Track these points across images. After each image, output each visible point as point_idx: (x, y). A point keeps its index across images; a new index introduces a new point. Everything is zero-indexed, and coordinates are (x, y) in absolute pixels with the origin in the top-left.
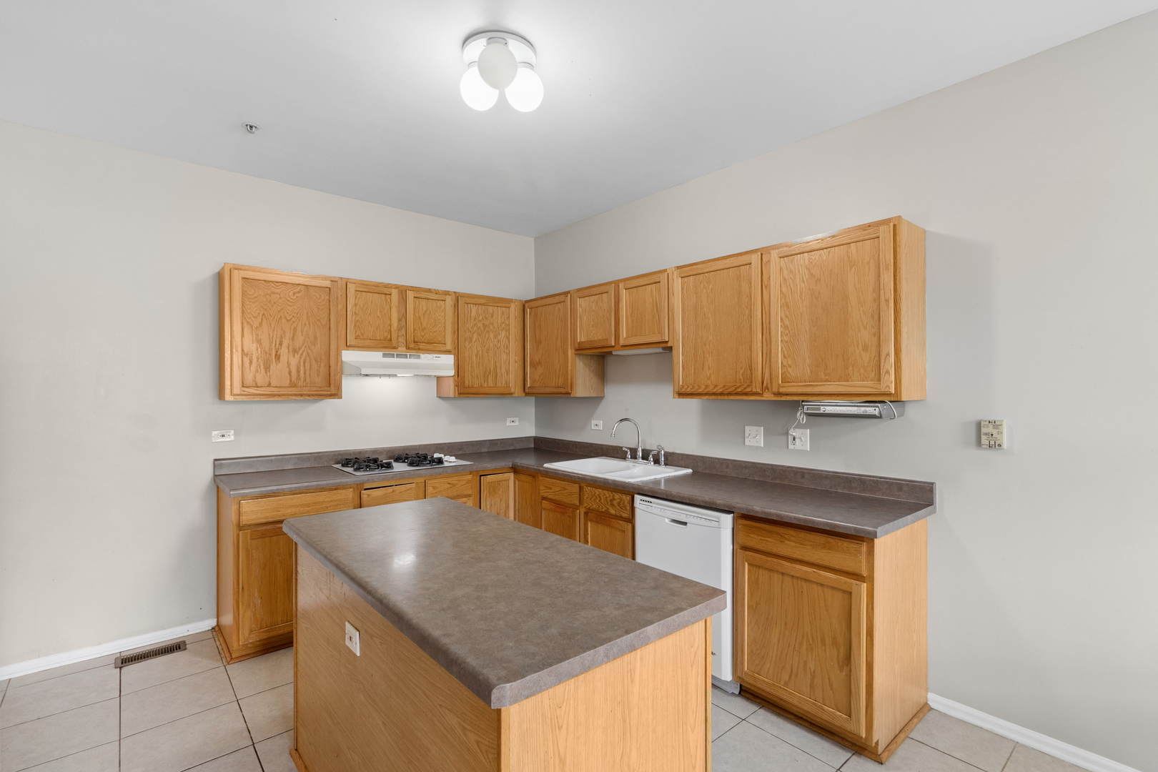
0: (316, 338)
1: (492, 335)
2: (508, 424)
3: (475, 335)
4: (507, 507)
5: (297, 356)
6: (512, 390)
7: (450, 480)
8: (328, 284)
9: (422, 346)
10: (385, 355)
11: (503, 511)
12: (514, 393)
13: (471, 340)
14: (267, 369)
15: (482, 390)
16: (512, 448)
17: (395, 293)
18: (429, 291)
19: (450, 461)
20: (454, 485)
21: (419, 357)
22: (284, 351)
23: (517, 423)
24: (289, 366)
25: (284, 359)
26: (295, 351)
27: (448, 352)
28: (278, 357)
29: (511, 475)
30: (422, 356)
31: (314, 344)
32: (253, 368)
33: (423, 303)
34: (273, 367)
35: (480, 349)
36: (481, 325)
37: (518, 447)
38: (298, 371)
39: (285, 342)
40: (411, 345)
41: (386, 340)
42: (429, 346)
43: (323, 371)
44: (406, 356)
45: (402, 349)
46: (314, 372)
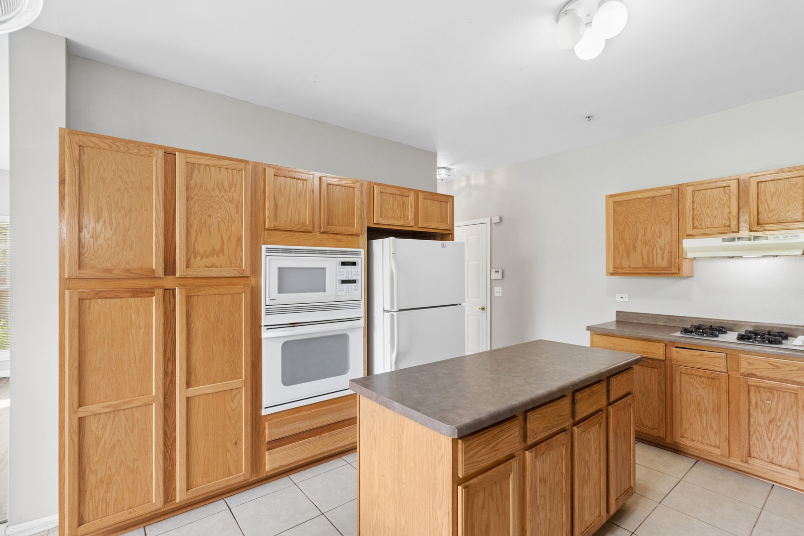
0: (660, 233)
5: (647, 247)
8: (669, 191)
9: (768, 226)
10: (724, 240)
14: (628, 256)
17: (733, 184)
18: (780, 172)
20: (777, 367)
21: (766, 238)
22: (638, 244)
24: (641, 254)
25: (638, 249)
26: (646, 244)
28: (634, 248)
30: (771, 236)
31: (659, 237)
32: (620, 256)
33: (771, 185)
34: (632, 255)
38: (648, 257)
39: (639, 238)
40: (755, 228)
41: (725, 226)
42: (776, 227)
43: (666, 256)
44: (749, 239)
45: (744, 232)
46: (659, 257)
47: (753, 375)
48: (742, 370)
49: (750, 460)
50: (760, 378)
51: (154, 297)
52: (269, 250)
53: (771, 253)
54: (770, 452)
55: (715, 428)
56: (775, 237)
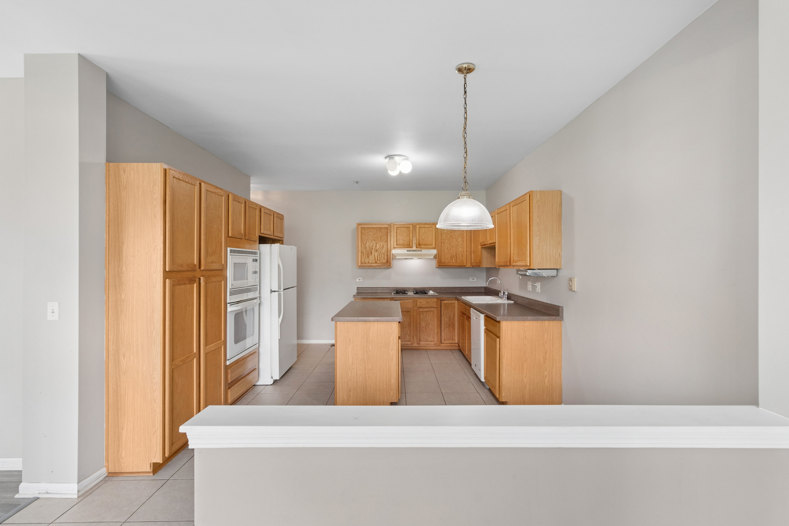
0: (383, 246)
1: (454, 240)
2: (471, 280)
3: (446, 241)
4: (454, 315)
5: (377, 253)
6: (465, 264)
7: (427, 300)
8: (387, 226)
9: (422, 246)
10: (408, 251)
11: (452, 316)
12: (466, 265)
13: (444, 243)
14: (368, 257)
15: (449, 264)
16: (472, 291)
17: (411, 226)
18: (426, 224)
19: (431, 292)
20: (428, 303)
21: (421, 251)
22: (373, 251)
23: (475, 280)
24: (375, 256)
25: (373, 254)
26: (377, 251)
27: (435, 248)
28: (371, 253)
29: (456, 301)
30: (423, 250)
31: (383, 248)
32: (364, 257)
33: (423, 229)
34: (370, 256)
35: (449, 246)
36: (449, 236)
37: (475, 291)
38: (378, 258)
39: (374, 248)
40: (418, 247)
41: (408, 245)
42: (426, 247)
43: (386, 257)
44: (416, 251)
45: (414, 248)
46: (383, 258)
47: (421, 307)
48: (418, 306)
49: (420, 343)
50: (423, 308)
51: (195, 284)
52: (231, 251)
53: (420, 257)
54: (426, 337)
55: (409, 333)
56: (424, 252)
